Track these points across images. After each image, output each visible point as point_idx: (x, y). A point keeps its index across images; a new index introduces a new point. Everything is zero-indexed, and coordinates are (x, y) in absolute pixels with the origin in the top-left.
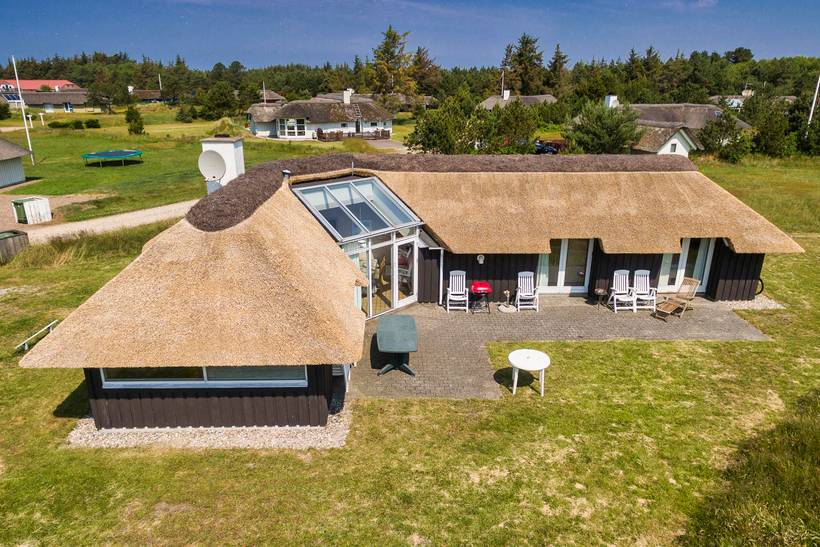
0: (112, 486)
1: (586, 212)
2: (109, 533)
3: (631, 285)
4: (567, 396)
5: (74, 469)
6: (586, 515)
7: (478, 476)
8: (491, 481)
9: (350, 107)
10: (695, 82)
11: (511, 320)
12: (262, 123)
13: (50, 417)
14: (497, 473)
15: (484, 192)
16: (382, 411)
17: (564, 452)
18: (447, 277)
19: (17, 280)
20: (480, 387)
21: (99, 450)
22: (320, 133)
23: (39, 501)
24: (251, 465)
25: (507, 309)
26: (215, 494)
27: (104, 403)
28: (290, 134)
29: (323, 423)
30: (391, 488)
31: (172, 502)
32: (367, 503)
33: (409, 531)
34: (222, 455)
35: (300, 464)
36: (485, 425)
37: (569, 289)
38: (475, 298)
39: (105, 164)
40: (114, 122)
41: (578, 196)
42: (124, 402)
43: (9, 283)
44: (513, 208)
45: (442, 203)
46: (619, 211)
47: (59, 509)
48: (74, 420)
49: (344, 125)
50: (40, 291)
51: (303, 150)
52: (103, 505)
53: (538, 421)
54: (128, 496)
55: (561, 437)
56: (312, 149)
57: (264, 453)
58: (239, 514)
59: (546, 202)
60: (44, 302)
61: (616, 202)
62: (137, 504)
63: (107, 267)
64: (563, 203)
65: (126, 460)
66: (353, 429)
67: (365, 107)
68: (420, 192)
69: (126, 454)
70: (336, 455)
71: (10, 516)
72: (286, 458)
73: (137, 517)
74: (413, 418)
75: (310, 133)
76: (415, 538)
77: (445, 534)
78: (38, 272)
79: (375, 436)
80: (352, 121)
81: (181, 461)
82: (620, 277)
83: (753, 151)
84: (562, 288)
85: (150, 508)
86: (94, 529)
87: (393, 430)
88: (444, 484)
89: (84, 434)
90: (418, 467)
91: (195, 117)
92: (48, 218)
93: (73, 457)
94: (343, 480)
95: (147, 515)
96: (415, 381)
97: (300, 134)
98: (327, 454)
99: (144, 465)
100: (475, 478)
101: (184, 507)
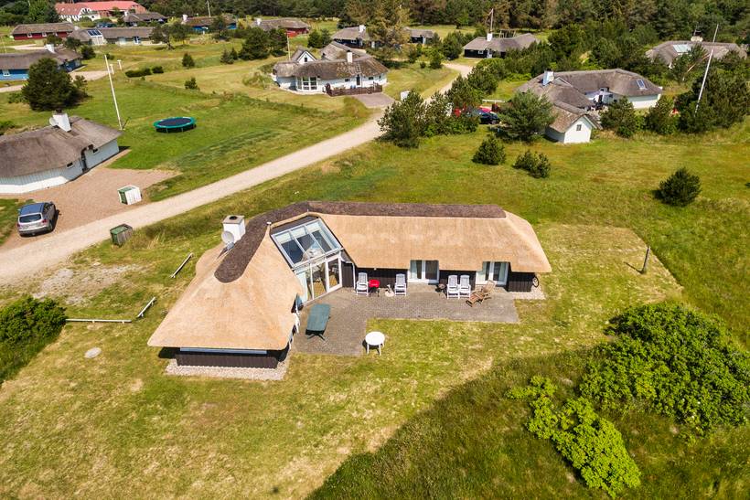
0: (186, 395)
1: (433, 243)
2: (185, 415)
3: (459, 283)
4: (392, 356)
5: (170, 386)
6: (369, 418)
7: (334, 397)
8: (338, 400)
9: (352, 65)
10: (663, 17)
11: (389, 302)
12: (284, 77)
13: (157, 357)
14: (341, 396)
15: (379, 229)
16: (303, 361)
17: (374, 388)
18: (357, 275)
19: (129, 259)
20: (353, 348)
21: (179, 377)
22: (328, 87)
23: (158, 399)
24: (241, 387)
25: (390, 294)
26: (225, 400)
27: (181, 356)
28: (305, 88)
29: (275, 367)
30: (296, 401)
31: (208, 403)
32: (284, 408)
33: (298, 420)
34: (230, 381)
35: (262, 388)
36: (347, 371)
37: (428, 281)
38: (372, 289)
39: (171, 131)
40: (173, 66)
41: (431, 233)
42: (188, 356)
43: (125, 262)
44: (394, 240)
45: (356, 236)
46: (452, 243)
47: (166, 404)
48: (168, 360)
49: (347, 80)
50: (143, 269)
51: (311, 112)
52: (182, 402)
53: (371, 369)
54: (191, 399)
55: (378, 379)
56: (317, 112)
57: (247, 382)
58: (234, 410)
59: (413, 237)
60: (146, 279)
61: (452, 237)
62: (195, 403)
63: (177, 249)
64: (422, 237)
65: (191, 382)
66: (288, 370)
67: (364, 65)
68: (344, 228)
69: (190, 379)
70: (277, 384)
71: (148, 406)
72: (256, 385)
73: (195, 409)
74: (316, 365)
75: (321, 87)
76: (299, 423)
77: (311, 422)
78: (140, 253)
79: (297, 374)
80: (354, 77)
81: (214, 384)
82: (452, 278)
83: (644, 128)
84: (424, 280)
85: (200, 405)
86: (180, 413)
87: (305, 372)
88: (318, 400)
89: (173, 367)
90: (311, 392)
91: (235, 59)
92: (139, 199)
93: (170, 379)
94: (278, 396)
95: (199, 408)
96: (324, 344)
97: (313, 88)
98: (273, 383)
99: (198, 385)
100: (332, 398)
101: (213, 405)
